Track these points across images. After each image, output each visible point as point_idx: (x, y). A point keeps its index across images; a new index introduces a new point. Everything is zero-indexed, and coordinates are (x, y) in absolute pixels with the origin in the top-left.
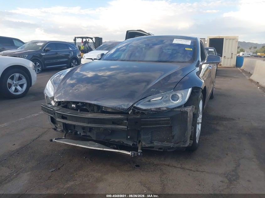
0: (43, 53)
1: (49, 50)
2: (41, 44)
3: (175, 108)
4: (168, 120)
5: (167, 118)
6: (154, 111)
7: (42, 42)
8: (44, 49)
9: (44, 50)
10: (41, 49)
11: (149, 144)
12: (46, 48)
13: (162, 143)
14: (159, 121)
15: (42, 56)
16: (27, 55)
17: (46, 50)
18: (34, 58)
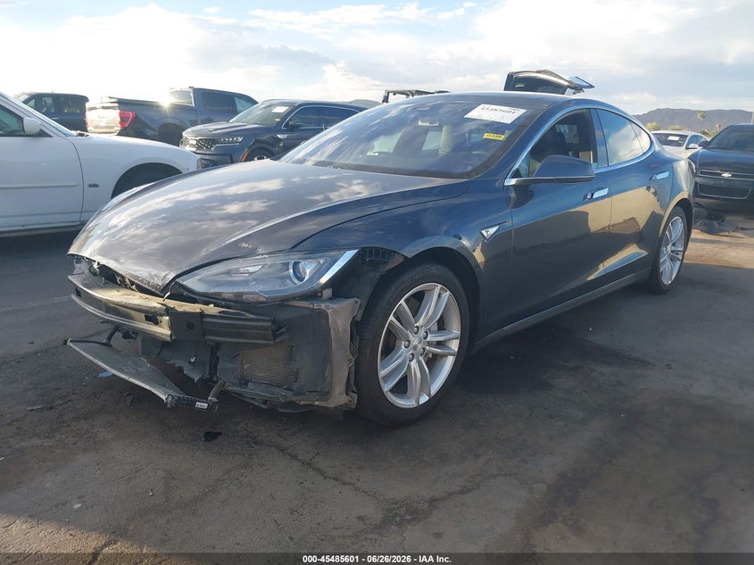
0: (282, 132)
1: (298, 126)
2: (281, 110)
3: (294, 298)
4: (266, 329)
5: (266, 324)
6: (232, 301)
7: (283, 104)
8: (287, 123)
9: (287, 125)
10: (279, 124)
11: (234, 385)
12: (291, 120)
13: (267, 387)
14: (244, 327)
15: (280, 140)
16: (240, 136)
17: (291, 125)
18: (258, 145)
